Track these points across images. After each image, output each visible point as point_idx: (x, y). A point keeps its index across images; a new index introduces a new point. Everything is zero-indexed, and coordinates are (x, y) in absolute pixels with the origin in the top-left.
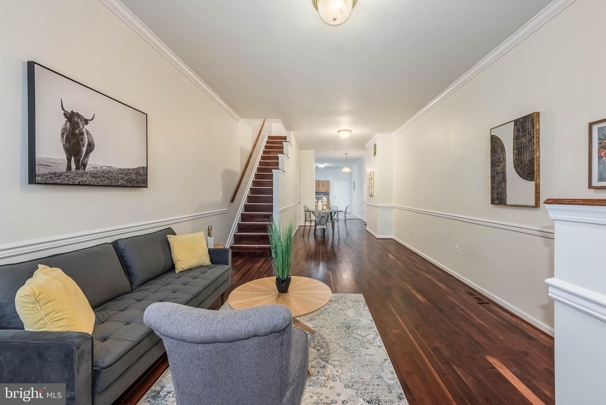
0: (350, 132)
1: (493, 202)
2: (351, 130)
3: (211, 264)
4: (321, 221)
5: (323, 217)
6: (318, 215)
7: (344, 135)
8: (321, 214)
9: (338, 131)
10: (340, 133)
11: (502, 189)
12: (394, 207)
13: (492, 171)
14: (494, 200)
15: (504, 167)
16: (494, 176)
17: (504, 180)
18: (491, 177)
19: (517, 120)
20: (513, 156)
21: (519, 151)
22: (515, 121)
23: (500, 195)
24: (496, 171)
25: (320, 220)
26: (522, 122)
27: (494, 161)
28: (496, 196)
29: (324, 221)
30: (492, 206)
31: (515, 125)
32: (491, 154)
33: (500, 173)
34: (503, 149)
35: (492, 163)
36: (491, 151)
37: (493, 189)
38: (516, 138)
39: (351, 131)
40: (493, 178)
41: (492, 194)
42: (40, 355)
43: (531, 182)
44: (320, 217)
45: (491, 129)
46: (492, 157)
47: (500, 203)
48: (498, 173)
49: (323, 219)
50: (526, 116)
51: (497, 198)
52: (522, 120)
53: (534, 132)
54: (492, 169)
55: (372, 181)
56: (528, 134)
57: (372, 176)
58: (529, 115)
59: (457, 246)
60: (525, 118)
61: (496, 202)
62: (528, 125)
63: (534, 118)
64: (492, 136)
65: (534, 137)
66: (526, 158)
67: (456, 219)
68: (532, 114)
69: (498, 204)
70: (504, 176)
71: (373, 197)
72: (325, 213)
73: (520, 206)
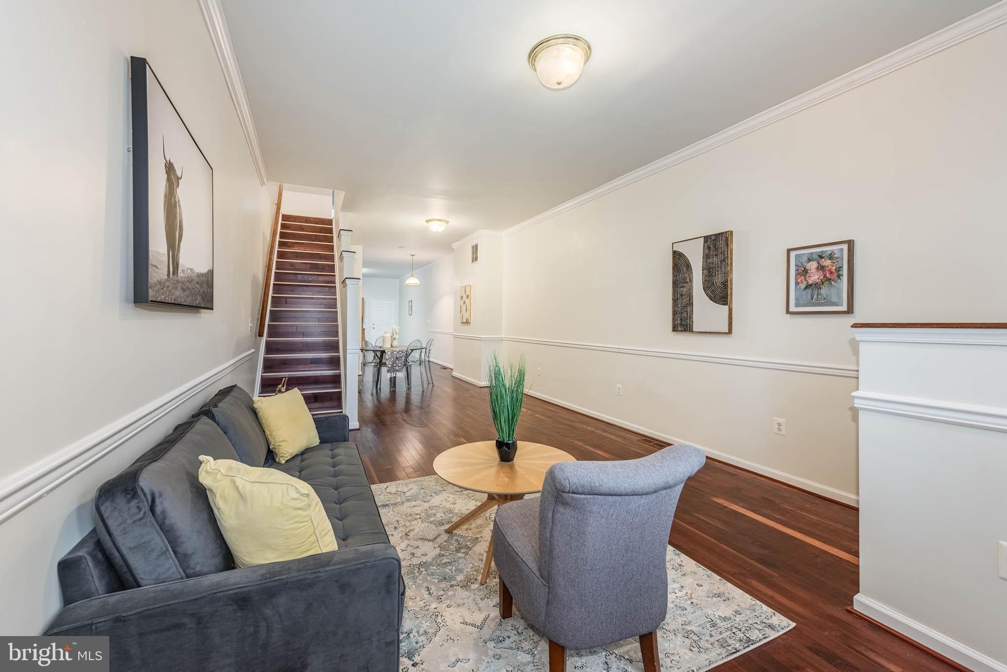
0: (445, 224)
1: (675, 329)
2: (447, 220)
3: (321, 443)
4: (395, 365)
5: (397, 358)
6: (390, 356)
7: (436, 228)
8: (395, 353)
9: (427, 221)
10: (430, 223)
11: (687, 314)
12: (503, 339)
13: (675, 292)
14: (677, 327)
15: (691, 289)
16: (677, 299)
17: (690, 304)
18: (673, 299)
19: (707, 236)
20: (702, 277)
21: (709, 272)
22: (705, 237)
23: (685, 320)
24: (680, 293)
25: (393, 363)
26: (714, 240)
27: (677, 281)
28: (679, 322)
29: (400, 365)
30: (674, 333)
31: (705, 242)
32: (673, 273)
33: (685, 295)
34: (688, 266)
35: (674, 283)
36: (673, 269)
37: (675, 313)
38: (706, 257)
39: (448, 222)
40: (675, 301)
41: (674, 320)
42: (344, 587)
43: (725, 306)
44: (392, 359)
45: (673, 243)
46: (674, 276)
47: (685, 330)
48: (682, 295)
49: (397, 361)
50: (719, 234)
51: (681, 324)
52: (713, 238)
53: (728, 252)
54: (674, 290)
55: (467, 301)
56: (721, 253)
57: (468, 293)
58: (722, 233)
59: (619, 385)
60: (718, 236)
61: (679, 329)
62: (721, 243)
63: (728, 238)
64: (675, 252)
65: (728, 257)
66: (718, 280)
67: (619, 352)
68: (727, 232)
69: (682, 331)
70: (690, 299)
71: (469, 325)
72: (400, 352)
73: (710, 333)
